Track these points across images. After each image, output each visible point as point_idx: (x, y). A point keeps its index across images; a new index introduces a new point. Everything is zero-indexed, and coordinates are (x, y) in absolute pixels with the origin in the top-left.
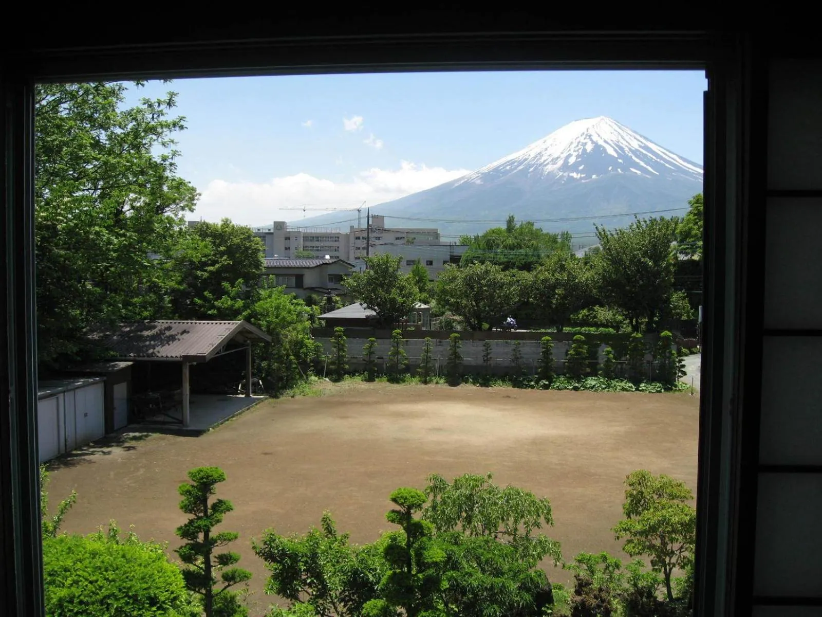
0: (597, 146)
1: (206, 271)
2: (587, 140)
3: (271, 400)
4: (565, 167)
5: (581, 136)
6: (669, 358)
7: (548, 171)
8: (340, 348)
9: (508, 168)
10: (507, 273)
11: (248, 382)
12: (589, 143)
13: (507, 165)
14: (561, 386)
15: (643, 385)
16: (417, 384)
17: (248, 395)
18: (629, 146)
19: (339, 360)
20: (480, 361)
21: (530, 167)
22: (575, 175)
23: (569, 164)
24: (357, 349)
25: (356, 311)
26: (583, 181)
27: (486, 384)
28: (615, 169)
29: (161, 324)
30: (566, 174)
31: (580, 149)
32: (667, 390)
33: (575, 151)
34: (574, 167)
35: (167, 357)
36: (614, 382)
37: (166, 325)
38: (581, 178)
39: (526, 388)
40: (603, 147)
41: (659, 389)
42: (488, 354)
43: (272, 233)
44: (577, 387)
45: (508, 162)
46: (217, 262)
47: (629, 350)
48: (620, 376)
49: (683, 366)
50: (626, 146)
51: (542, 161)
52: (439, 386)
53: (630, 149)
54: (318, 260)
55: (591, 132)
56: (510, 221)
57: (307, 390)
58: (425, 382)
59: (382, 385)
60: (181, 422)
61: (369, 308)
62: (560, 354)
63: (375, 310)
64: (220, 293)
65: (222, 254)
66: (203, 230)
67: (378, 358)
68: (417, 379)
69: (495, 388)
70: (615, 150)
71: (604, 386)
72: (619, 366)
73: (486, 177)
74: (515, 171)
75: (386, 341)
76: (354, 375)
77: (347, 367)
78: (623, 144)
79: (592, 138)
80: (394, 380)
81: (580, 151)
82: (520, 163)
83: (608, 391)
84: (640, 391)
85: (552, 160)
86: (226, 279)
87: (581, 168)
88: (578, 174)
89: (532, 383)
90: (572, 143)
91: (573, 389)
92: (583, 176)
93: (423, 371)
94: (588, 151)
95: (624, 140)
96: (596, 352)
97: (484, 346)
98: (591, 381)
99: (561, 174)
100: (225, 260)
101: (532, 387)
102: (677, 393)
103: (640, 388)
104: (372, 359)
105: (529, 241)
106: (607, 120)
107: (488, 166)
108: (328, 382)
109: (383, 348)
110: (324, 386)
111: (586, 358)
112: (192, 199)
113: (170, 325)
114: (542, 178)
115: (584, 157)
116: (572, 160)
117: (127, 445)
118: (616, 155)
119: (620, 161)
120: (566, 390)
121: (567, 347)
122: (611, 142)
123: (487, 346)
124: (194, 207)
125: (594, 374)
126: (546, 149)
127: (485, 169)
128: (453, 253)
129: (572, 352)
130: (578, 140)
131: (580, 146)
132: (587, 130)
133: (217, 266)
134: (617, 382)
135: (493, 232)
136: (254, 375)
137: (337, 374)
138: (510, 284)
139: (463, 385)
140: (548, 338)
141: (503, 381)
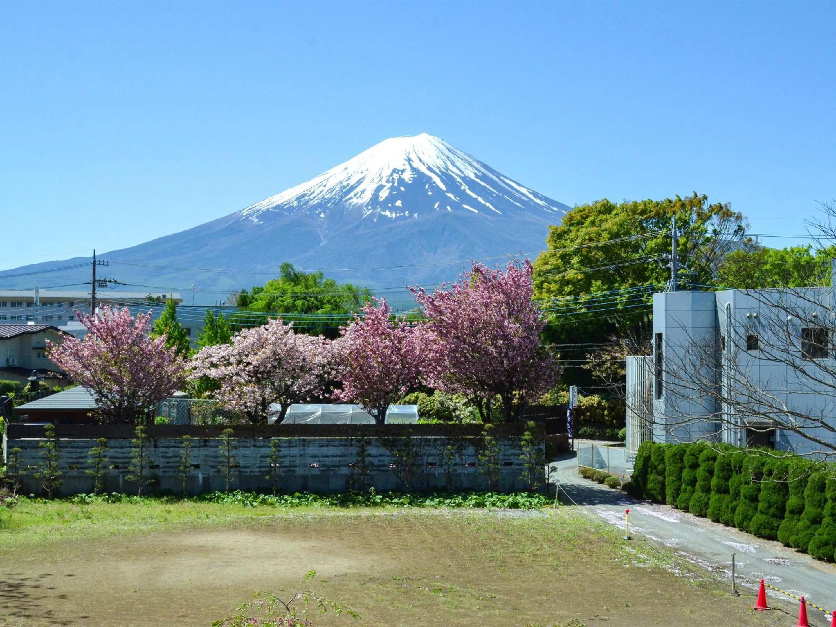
0: (419, 176)
2: (406, 167)
4: (375, 202)
12: (408, 170)
18: (462, 175)
21: (325, 204)
22: (388, 214)
23: (380, 199)
26: (399, 222)
30: (376, 213)
31: (394, 179)
33: (388, 181)
38: (397, 219)
40: (426, 175)
50: (458, 175)
53: (463, 179)
55: (412, 155)
70: (443, 181)
74: (305, 208)
78: (454, 172)
79: (412, 162)
81: (396, 181)
82: (312, 197)
87: (397, 204)
88: (392, 213)
92: (399, 215)
94: (406, 181)
95: (456, 167)
99: (370, 212)
106: (431, 138)
115: (401, 189)
118: (444, 187)
119: (449, 195)
122: (437, 171)
130: (392, 167)
131: (395, 175)
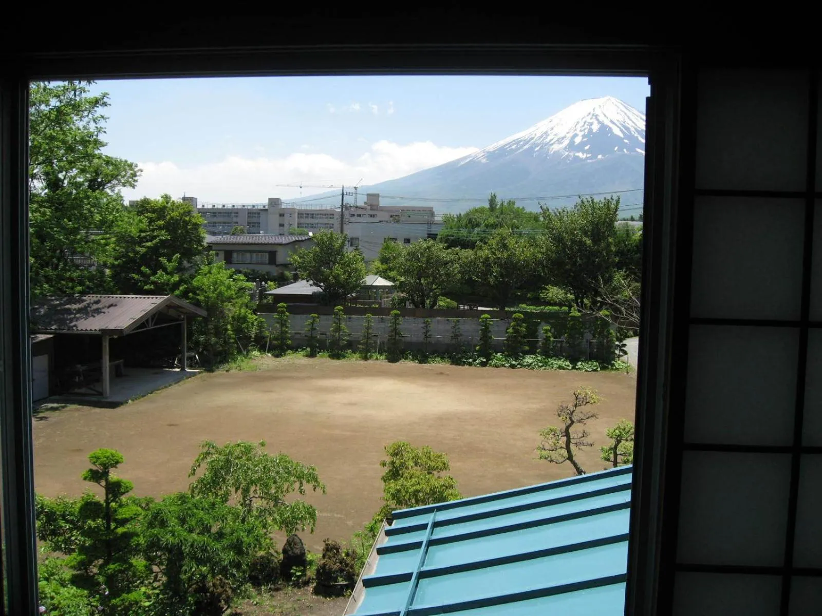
0: (603, 127)
1: (143, 247)
2: (594, 120)
3: (205, 374)
4: (571, 146)
5: (588, 116)
6: (607, 337)
7: (554, 150)
8: (283, 324)
9: (514, 147)
10: (450, 251)
11: (183, 355)
12: (596, 123)
13: (514, 144)
14: (499, 363)
15: (580, 363)
16: (357, 360)
17: (183, 369)
18: (635, 127)
19: (282, 337)
20: (421, 338)
21: (535, 147)
22: (580, 155)
23: (575, 144)
24: (300, 324)
25: (303, 287)
26: (589, 161)
27: (423, 360)
28: (620, 149)
29: (90, 298)
30: (572, 154)
31: (586, 129)
32: (603, 368)
33: (581, 131)
34: (580, 148)
35: (86, 330)
36: (551, 361)
37: (96, 299)
38: (587, 158)
39: (463, 365)
40: (608, 126)
41: (595, 368)
42: (427, 331)
43: (267, 210)
44: (514, 364)
45: (514, 141)
46: (155, 237)
47: (568, 329)
48: (557, 355)
49: (624, 345)
50: (632, 126)
51: (548, 140)
52: (378, 362)
53: (636, 129)
54: (292, 237)
55: (598, 112)
56: (492, 201)
57: (243, 365)
58: (366, 358)
59: (323, 360)
60: (101, 394)
61: (315, 284)
62: (500, 333)
63: (320, 287)
64: (157, 267)
65: (160, 228)
66: (143, 207)
67: (321, 334)
68: (357, 355)
69: (433, 364)
70: (621, 131)
71: (541, 364)
72: (559, 345)
73: (491, 156)
74: (521, 150)
75: (329, 317)
76: (297, 350)
77: (289, 342)
78: (630, 124)
79: (598, 117)
80: (336, 356)
81: (586, 131)
82: (526, 142)
83: (545, 369)
84: (577, 369)
85: (558, 140)
86: (163, 255)
87: (587, 148)
88: (583, 154)
89: (470, 360)
90: (578, 123)
91: (510, 366)
92: (588, 155)
93: (364, 347)
94: (594, 131)
95: (631, 120)
96: (536, 331)
97: (424, 323)
98: (529, 359)
99: (567, 153)
100: (164, 235)
101: (470, 364)
102: (613, 372)
103: (577, 367)
104: (314, 335)
105: (511, 219)
106: (613, 99)
107: (493, 145)
108: (269, 357)
109: (325, 324)
110: (264, 361)
111: (524, 337)
112: (134, 175)
113: (100, 299)
114: (548, 158)
115: (591, 137)
116: (578, 140)
117: (41, 415)
118: (621, 135)
119: (626, 141)
120: (503, 368)
121: (507, 325)
122: (616, 122)
123: (427, 325)
124: (136, 184)
125: (532, 352)
126: (552, 129)
127: (491, 147)
128: (430, 231)
129: (511, 330)
130: (584, 120)
131: (586, 126)
132: (594, 110)
133: (155, 241)
134: (555, 360)
135: (476, 211)
136: (189, 349)
137: (279, 348)
138: (453, 262)
139: (402, 361)
140: (486, 316)
141: (443, 358)
